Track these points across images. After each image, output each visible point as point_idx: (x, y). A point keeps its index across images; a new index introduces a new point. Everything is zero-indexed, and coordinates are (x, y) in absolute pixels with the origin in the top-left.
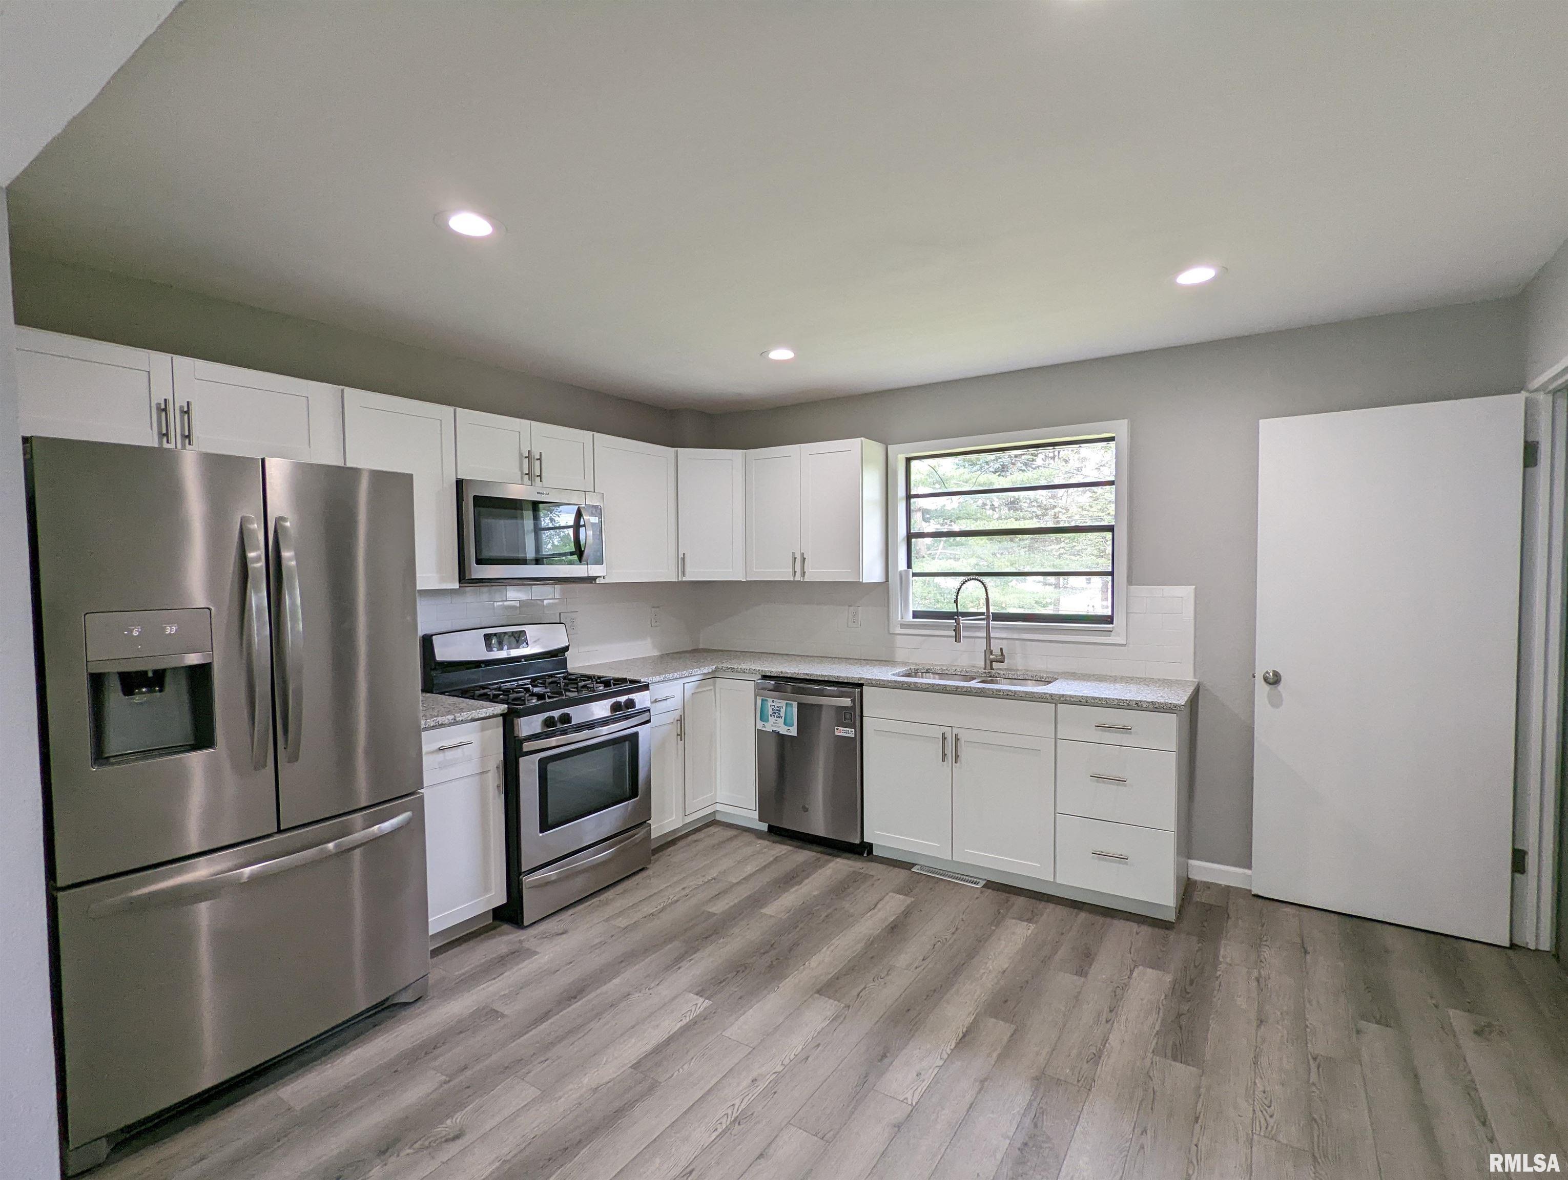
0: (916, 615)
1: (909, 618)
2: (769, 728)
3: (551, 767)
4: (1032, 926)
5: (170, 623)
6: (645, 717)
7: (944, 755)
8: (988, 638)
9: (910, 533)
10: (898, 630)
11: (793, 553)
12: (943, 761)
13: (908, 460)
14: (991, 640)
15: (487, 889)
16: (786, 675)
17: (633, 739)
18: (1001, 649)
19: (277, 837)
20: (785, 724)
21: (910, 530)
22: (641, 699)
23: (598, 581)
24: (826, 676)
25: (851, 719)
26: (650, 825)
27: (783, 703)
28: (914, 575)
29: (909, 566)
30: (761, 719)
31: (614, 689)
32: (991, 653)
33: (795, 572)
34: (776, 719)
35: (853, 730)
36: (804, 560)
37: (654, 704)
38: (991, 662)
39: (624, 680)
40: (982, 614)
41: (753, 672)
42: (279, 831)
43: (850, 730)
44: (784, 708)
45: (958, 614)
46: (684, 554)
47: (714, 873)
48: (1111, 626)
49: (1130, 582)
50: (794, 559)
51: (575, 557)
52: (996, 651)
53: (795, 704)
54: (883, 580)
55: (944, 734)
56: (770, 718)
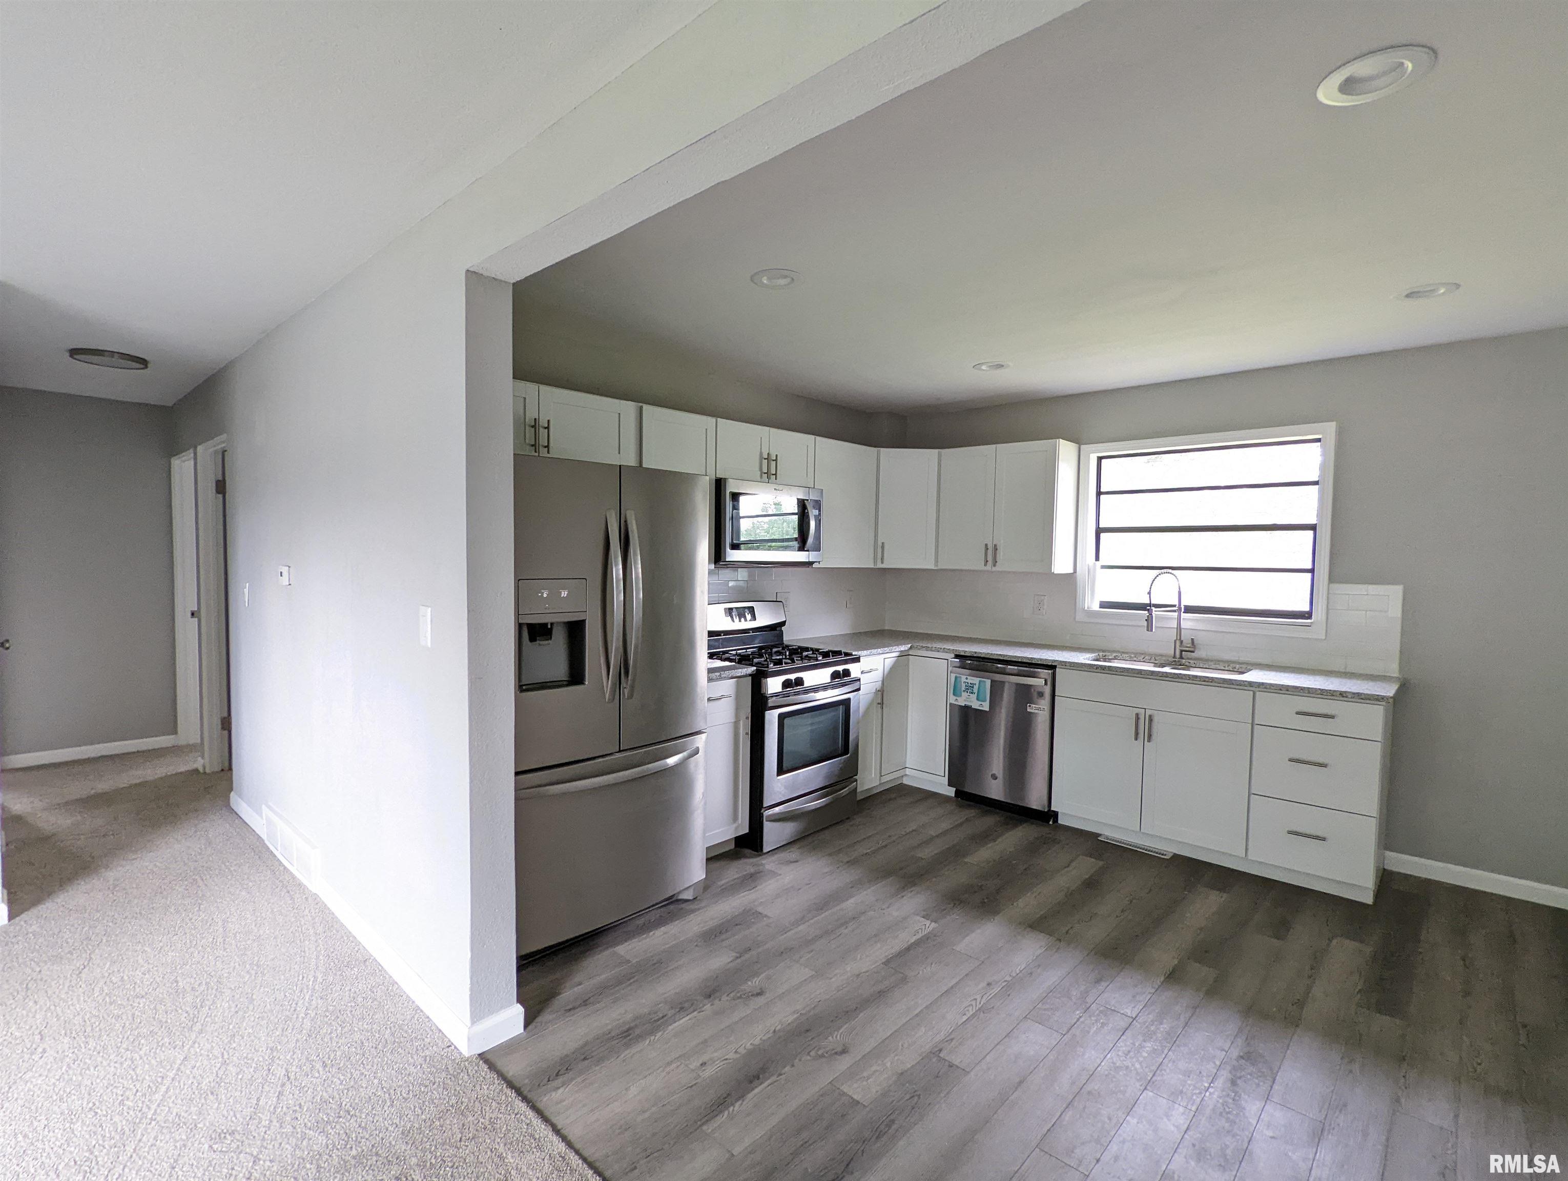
0: (1104, 605)
1: (1097, 608)
2: (961, 703)
3: (787, 721)
4: (1225, 895)
5: (564, 589)
6: (855, 686)
7: (1137, 734)
8: (1179, 628)
9: (1099, 527)
10: (1085, 619)
11: (986, 544)
12: (1136, 739)
13: (1100, 459)
14: (1182, 631)
15: (735, 818)
16: (980, 655)
17: (846, 703)
18: (1194, 641)
19: (618, 755)
20: (978, 699)
21: (1099, 524)
22: (854, 669)
23: (814, 566)
24: (1020, 657)
26: (856, 780)
27: (976, 681)
28: (1103, 567)
29: (1097, 558)
30: (954, 694)
31: (831, 659)
32: (1182, 642)
33: (987, 562)
34: (969, 694)
36: (995, 549)
37: (863, 675)
38: (1182, 651)
39: (838, 653)
40: (1174, 606)
41: (948, 651)
42: (620, 751)
43: (1042, 707)
44: (977, 685)
45: (1150, 605)
46: (883, 543)
47: (913, 826)
48: (1309, 621)
49: (1332, 579)
50: (987, 549)
51: (796, 544)
52: (1187, 642)
53: (988, 682)
54: (1072, 571)
55: (1137, 715)
56: (963, 694)
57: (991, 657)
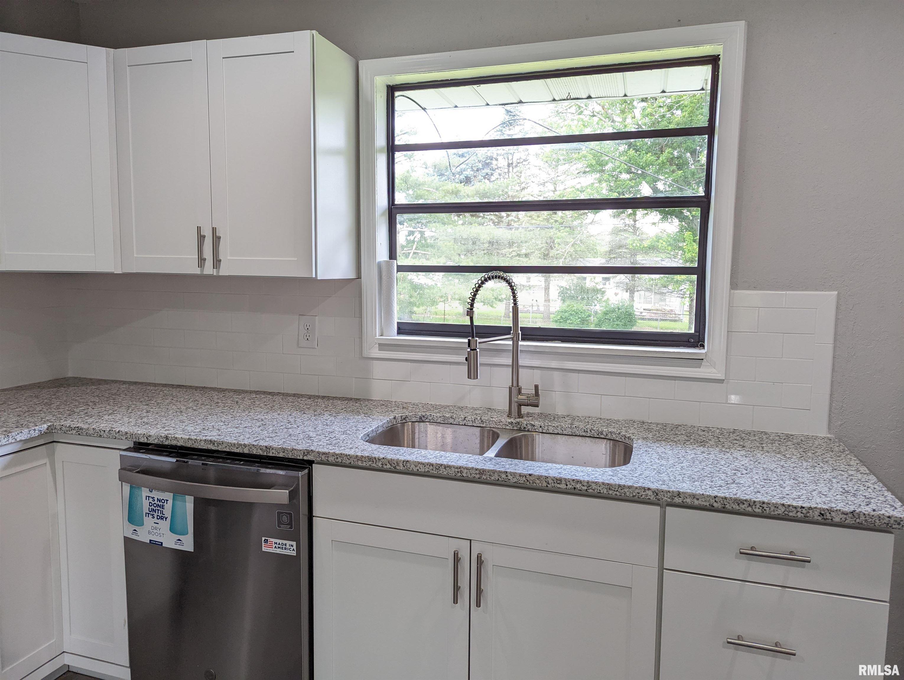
0: (403, 328)
1: (393, 335)
2: (144, 536)
7: (456, 589)
8: (515, 367)
9: (393, 204)
10: (376, 353)
11: (199, 229)
12: (455, 601)
13: (392, 90)
14: (520, 370)
16: (174, 443)
18: (536, 387)
20: (172, 530)
21: (393, 200)
24: (245, 445)
25: (290, 524)
27: (169, 496)
28: (401, 269)
29: (392, 255)
30: (130, 522)
32: (519, 392)
33: (202, 261)
34: (155, 520)
35: (294, 543)
36: (216, 239)
38: (520, 405)
40: (508, 330)
41: (118, 435)
43: (288, 543)
44: (170, 504)
45: (472, 328)
48: (703, 351)
49: (734, 285)
50: (201, 238)
52: (528, 389)
53: (190, 500)
54: (352, 275)
56: (146, 519)
57: (196, 446)
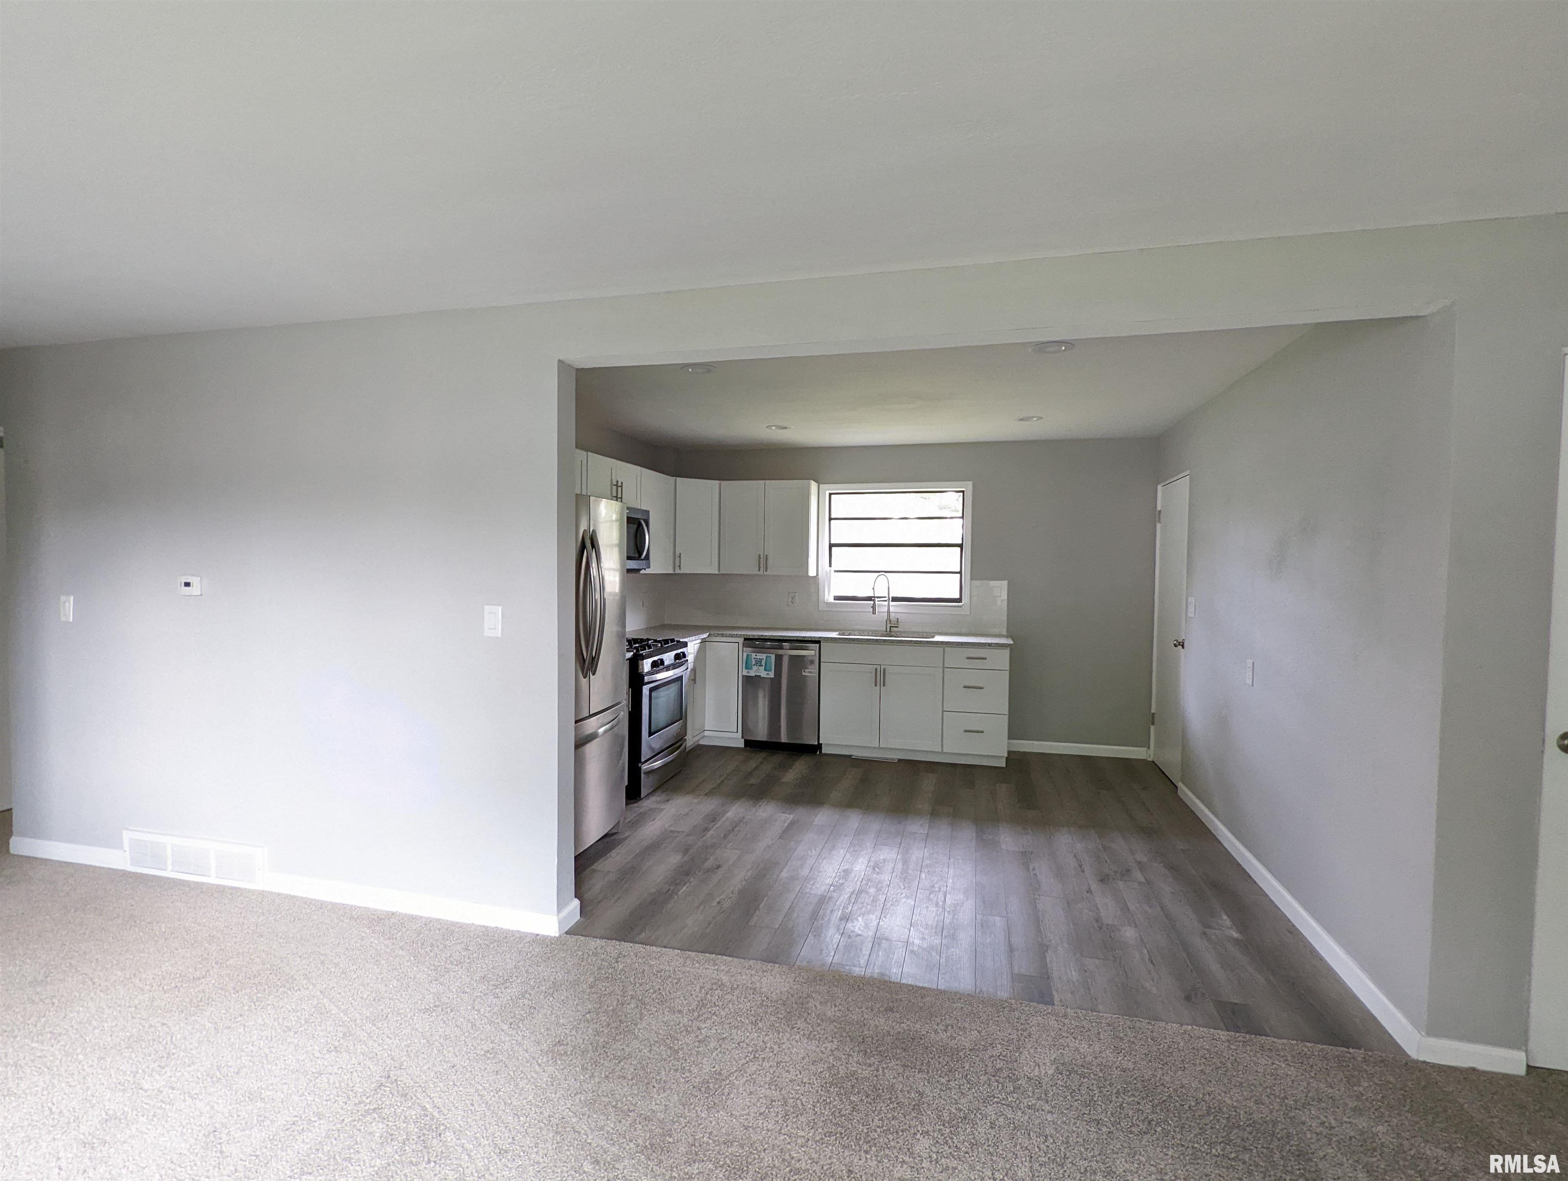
0: (836, 598)
1: (832, 600)
2: (752, 674)
3: (652, 694)
6: (685, 666)
7: (876, 681)
9: (831, 543)
11: (758, 554)
12: (876, 686)
13: (830, 494)
14: (891, 613)
16: (765, 637)
17: (681, 680)
18: (897, 619)
20: (765, 670)
22: (685, 652)
23: (641, 572)
24: (795, 636)
26: (687, 739)
27: (763, 656)
28: (836, 571)
29: (830, 566)
30: (746, 668)
31: (669, 646)
32: (890, 621)
33: (759, 568)
34: (758, 667)
35: (813, 671)
36: (767, 558)
38: (891, 627)
40: (886, 597)
41: (737, 637)
42: (590, 716)
44: (764, 659)
45: (874, 597)
46: (679, 554)
48: (962, 604)
49: (971, 578)
50: (760, 559)
52: (894, 620)
53: (773, 657)
54: (815, 575)
55: (876, 669)
56: (754, 667)
57: (773, 638)
